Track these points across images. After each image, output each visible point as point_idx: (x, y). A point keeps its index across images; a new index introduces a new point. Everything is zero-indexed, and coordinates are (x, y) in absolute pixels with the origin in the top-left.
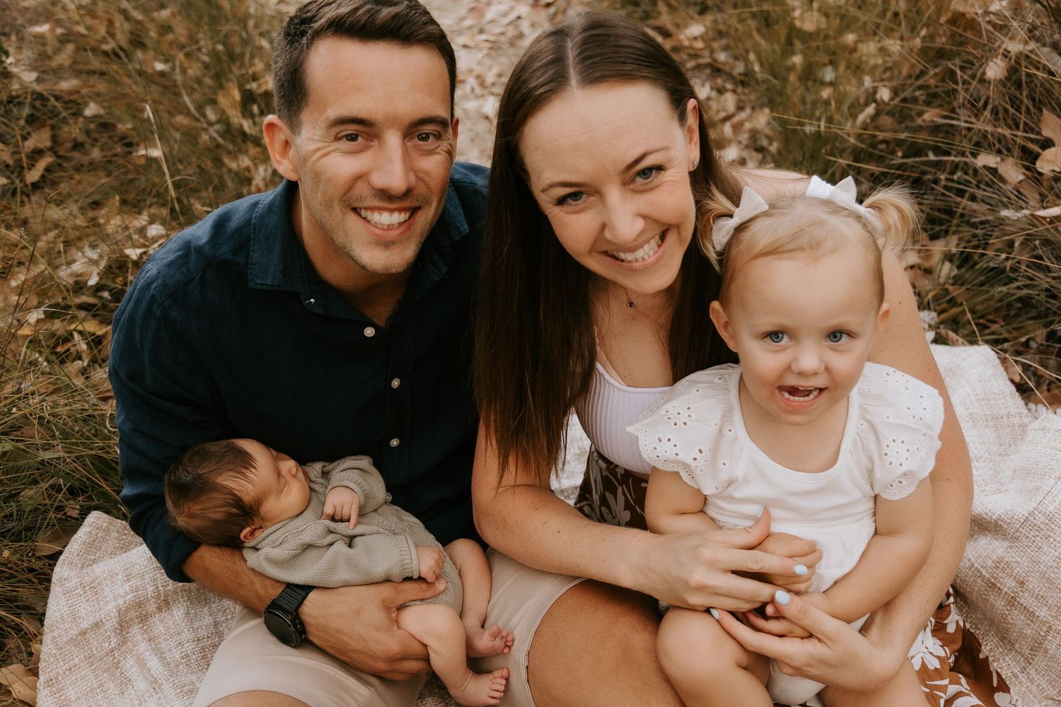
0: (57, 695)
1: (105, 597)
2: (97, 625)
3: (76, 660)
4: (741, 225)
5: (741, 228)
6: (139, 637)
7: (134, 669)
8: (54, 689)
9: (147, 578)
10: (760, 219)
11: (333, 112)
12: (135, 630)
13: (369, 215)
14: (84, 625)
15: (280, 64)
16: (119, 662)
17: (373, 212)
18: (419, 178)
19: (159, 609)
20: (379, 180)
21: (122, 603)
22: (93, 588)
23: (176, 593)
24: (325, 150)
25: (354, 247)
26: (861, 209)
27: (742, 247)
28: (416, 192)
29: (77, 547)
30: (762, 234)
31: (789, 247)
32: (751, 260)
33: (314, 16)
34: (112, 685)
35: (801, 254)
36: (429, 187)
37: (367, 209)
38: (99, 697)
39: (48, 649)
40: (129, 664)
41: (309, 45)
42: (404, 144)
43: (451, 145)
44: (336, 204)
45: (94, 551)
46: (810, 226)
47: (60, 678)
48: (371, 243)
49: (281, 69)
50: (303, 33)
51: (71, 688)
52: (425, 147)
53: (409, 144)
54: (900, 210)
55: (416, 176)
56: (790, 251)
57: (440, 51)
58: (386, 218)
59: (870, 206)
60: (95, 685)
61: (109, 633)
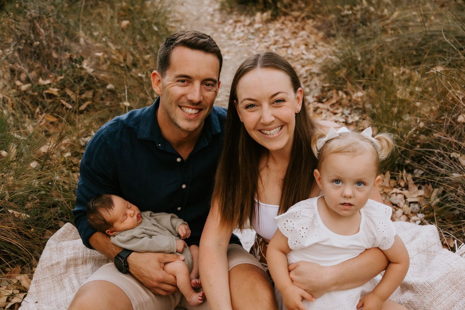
0: (37, 287)
1: (64, 254)
2: (58, 263)
3: (48, 276)
4: (328, 141)
5: (327, 142)
6: (72, 272)
7: (68, 283)
8: (37, 285)
9: (81, 250)
10: (335, 139)
11: (178, 73)
12: (72, 269)
13: (185, 109)
14: (53, 262)
15: (161, 53)
16: (62, 279)
17: (186, 108)
18: (204, 99)
19: (82, 263)
20: (190, 97)
21: (69, 257)
22: (60, 250)
23: (90, 259)
24: (173, 84)
25: (177, 120)
26: (373, 139)
27: (328, 149)
28: (202, 103)
29: (58, 234)
30: (335, 145)
31: (345, 150)
32: (331, 154)
33: (176, 39)
34: (58, 288)
35: (349, 154)
36: (207, 103)
37: (184, 107)
38: (52, 291)
39: (38, 270)
40: (66, 281)
41: (173, 48)
42: (201, 86)
43: (217, 89)
44: (173, 103)
45: (65, 236)
46: (353, 143)
47: (40, 281)
48: (184, 119)
49: (162, 55)
50: (172, 44)
51: (43, 286)
52: (208, 89)
53: (202, 86)
54: (388, 142)
55: (203, 98)
56: (345, 152)
57: (218, 56)
58: (190, 111)
59: (376, 139)
60: (52, 287)
61: (61, 267)
